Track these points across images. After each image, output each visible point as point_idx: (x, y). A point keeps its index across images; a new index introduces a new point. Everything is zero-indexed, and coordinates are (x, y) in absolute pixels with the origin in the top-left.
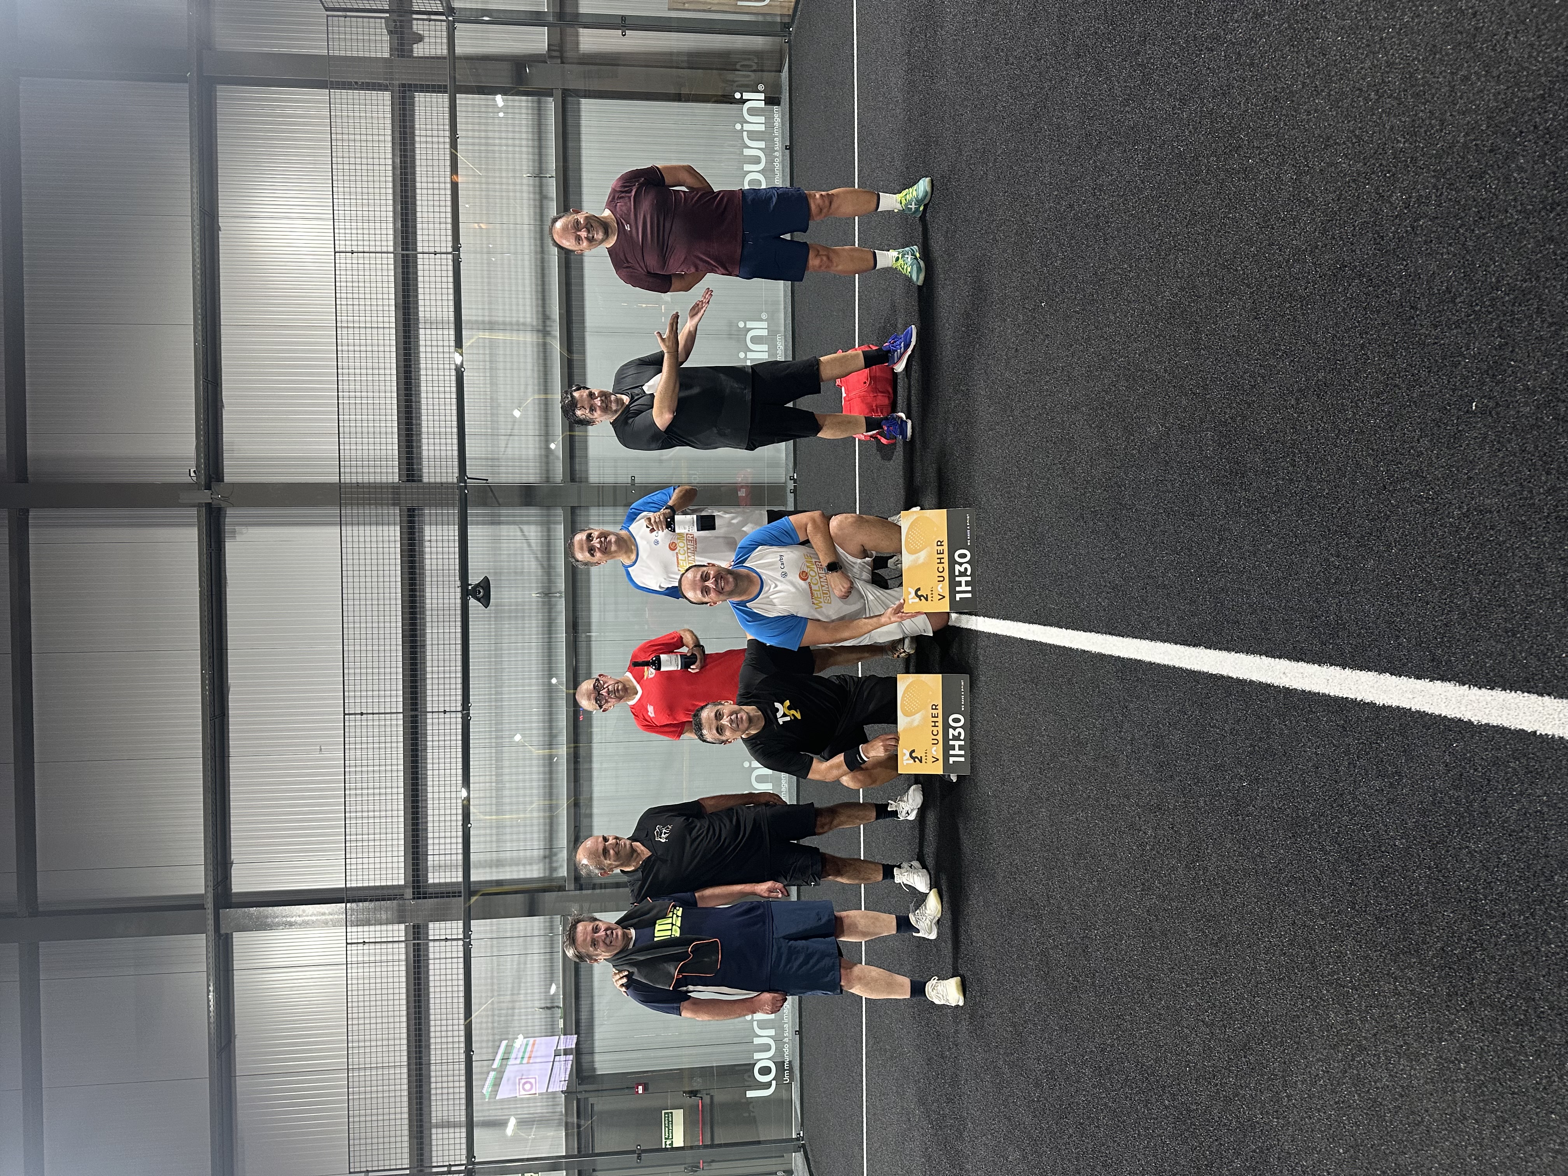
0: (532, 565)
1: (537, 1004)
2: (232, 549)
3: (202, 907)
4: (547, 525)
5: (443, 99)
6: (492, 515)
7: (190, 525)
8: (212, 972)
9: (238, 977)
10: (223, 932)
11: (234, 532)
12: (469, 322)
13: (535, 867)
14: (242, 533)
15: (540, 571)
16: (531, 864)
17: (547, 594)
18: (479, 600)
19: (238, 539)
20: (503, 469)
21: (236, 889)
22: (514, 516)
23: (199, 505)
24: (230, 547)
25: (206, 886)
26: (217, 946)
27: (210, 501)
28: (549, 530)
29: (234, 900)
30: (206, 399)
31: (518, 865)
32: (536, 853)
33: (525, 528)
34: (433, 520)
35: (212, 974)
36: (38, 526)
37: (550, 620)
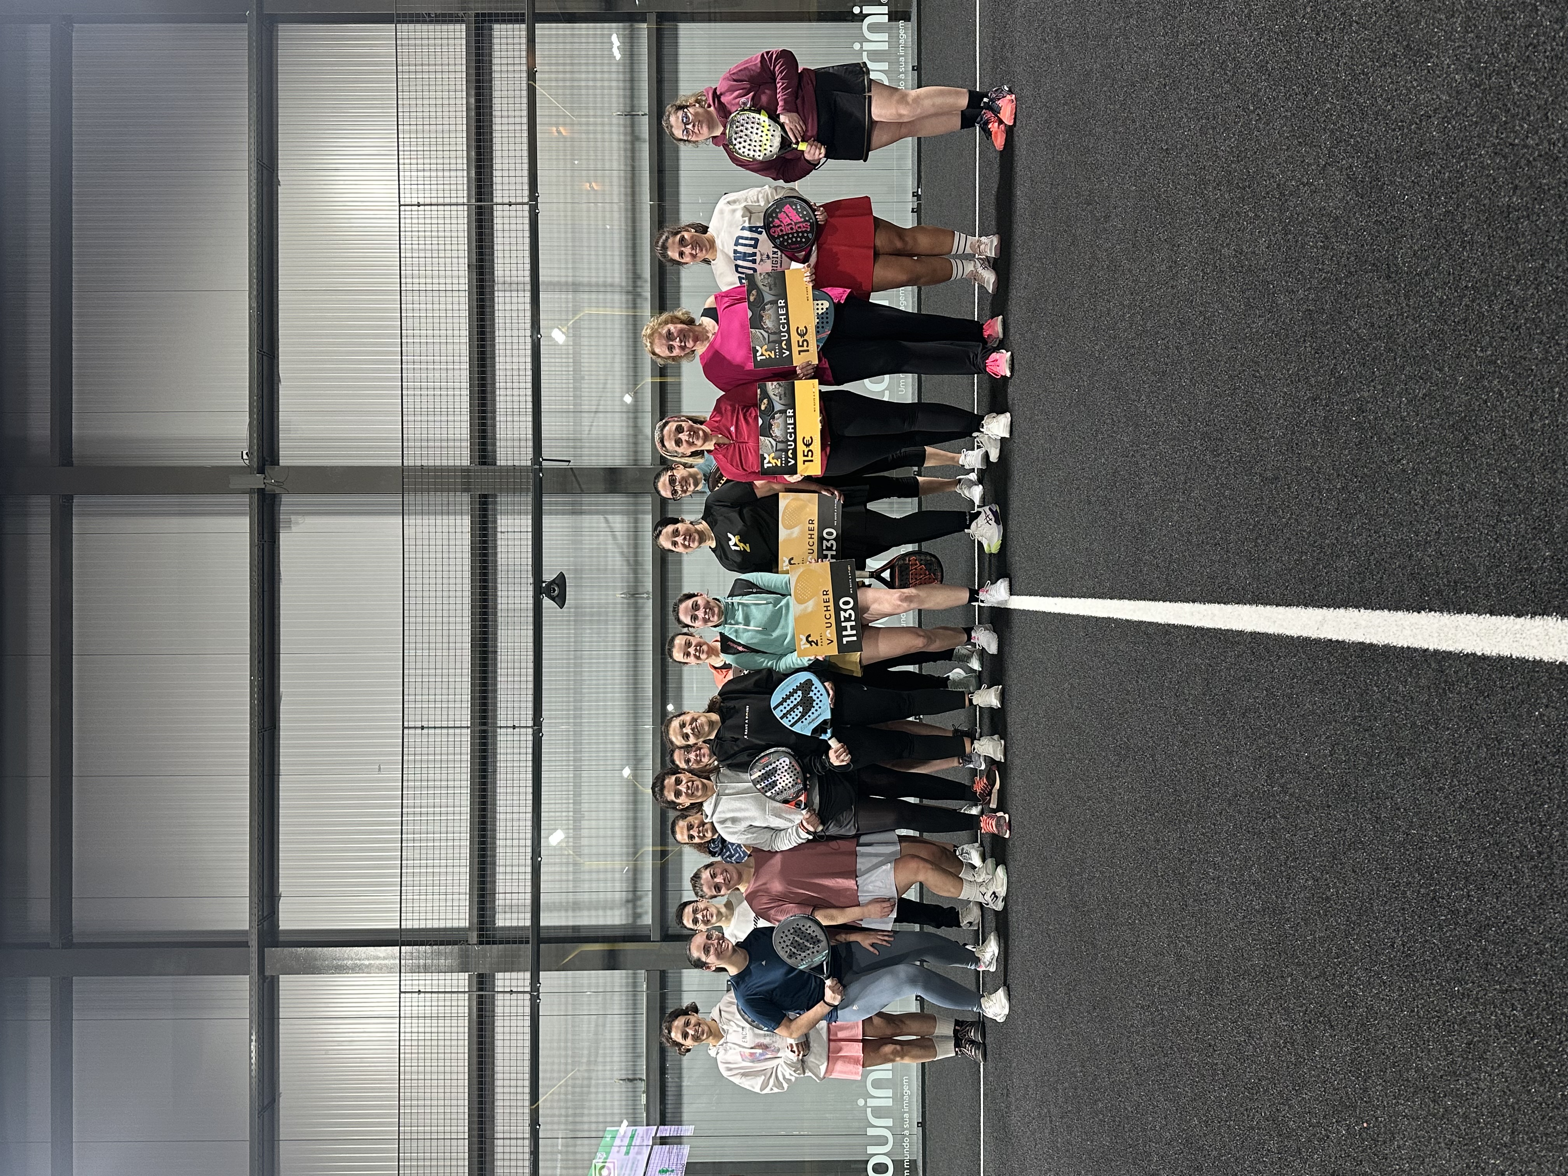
0: (617, 562)
1: (617, 1075)
2: (287, 541)
3: (246, 945)
4: (635, 515)
5: (522, 29)
6: (573, 504)
7: (242, 514)
8: (255, 1019)
9: (284, 1027)
10: (267, 974)
11: (290, 522)
12: (548, 283)
13: (617, 912)
14: (297, 523)
15: (625, 568)
16: (612, 908)
17: (634, 594)
18: (553, 599)
19: (294, 529)
20: (586, 451)
21: (283, 925)
22: (597, 504)
23: (251, 492)
24: (285, 538)
25: (251, 922)
26: (261, 989)
27: (263, 486)
28: (636, 521)
29: (281, 939)
30: (261, 373)
31: (597, 909)
32: (617, 896)
33: (610, 517)
34: (508, 507)
35: (255, 1023)
36: (81, 515)
37: (636, 625)
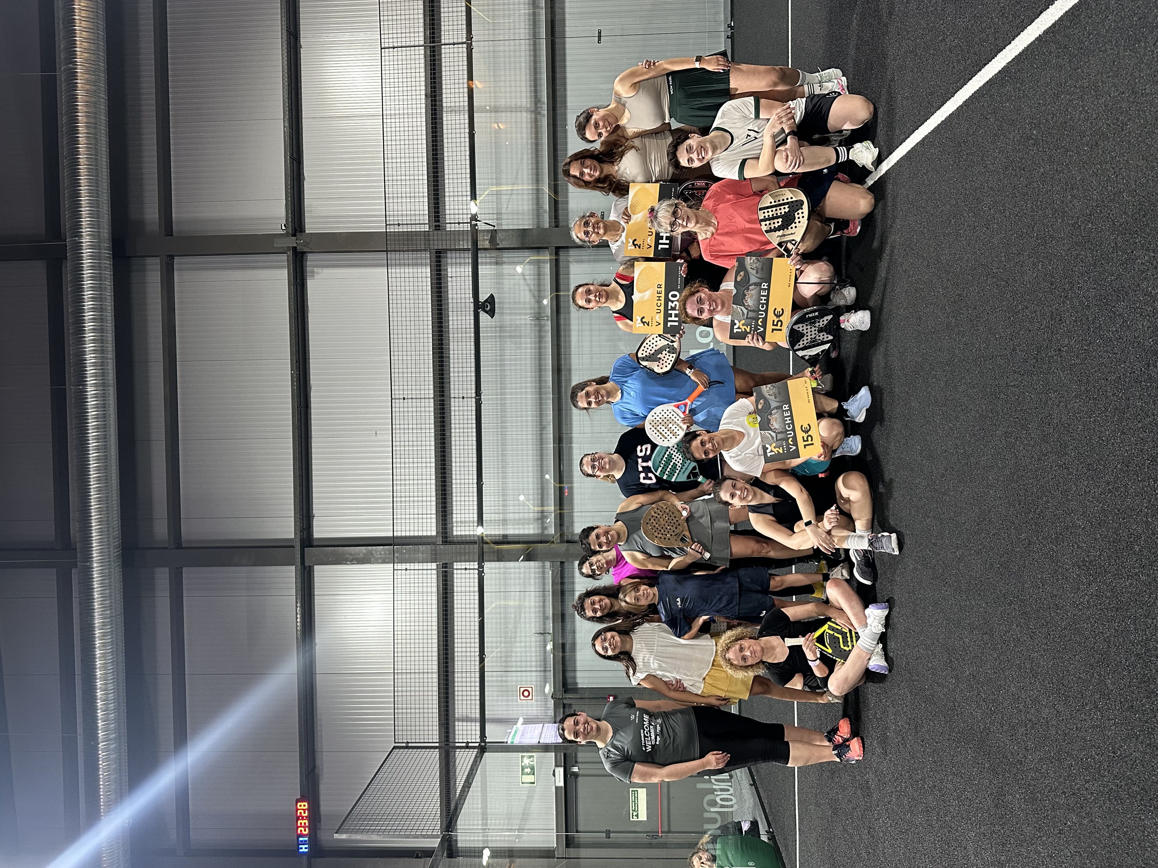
0: (526, 297)
1: (532, 630)
4: (538, 263)
6: (498, 258)
7: (282, 268)
8: (300, 593)
9: (317, 601)
10: (307, 564)
11: (313, 272)
12: (479, 107)
13: (531, 526)
14: (318, 273)
15: (533, 300)
16: (528, 523)
17: (538, 317)
18: (487, 312)
19: (316, 277)
20: (505, 220)
21: (316, 535)
23: (288, 250)
24: (310, 284)
25: (295, 534)
26: (303, 574)
27: (295, 245)
28: (539, 269)
29: (315, 543)
30: (292, 173)
31: (518, 523)
32: (531, 515)
34: (454, 261)
35: (299, 597)
36: (180, 270)
37: (540, 338)
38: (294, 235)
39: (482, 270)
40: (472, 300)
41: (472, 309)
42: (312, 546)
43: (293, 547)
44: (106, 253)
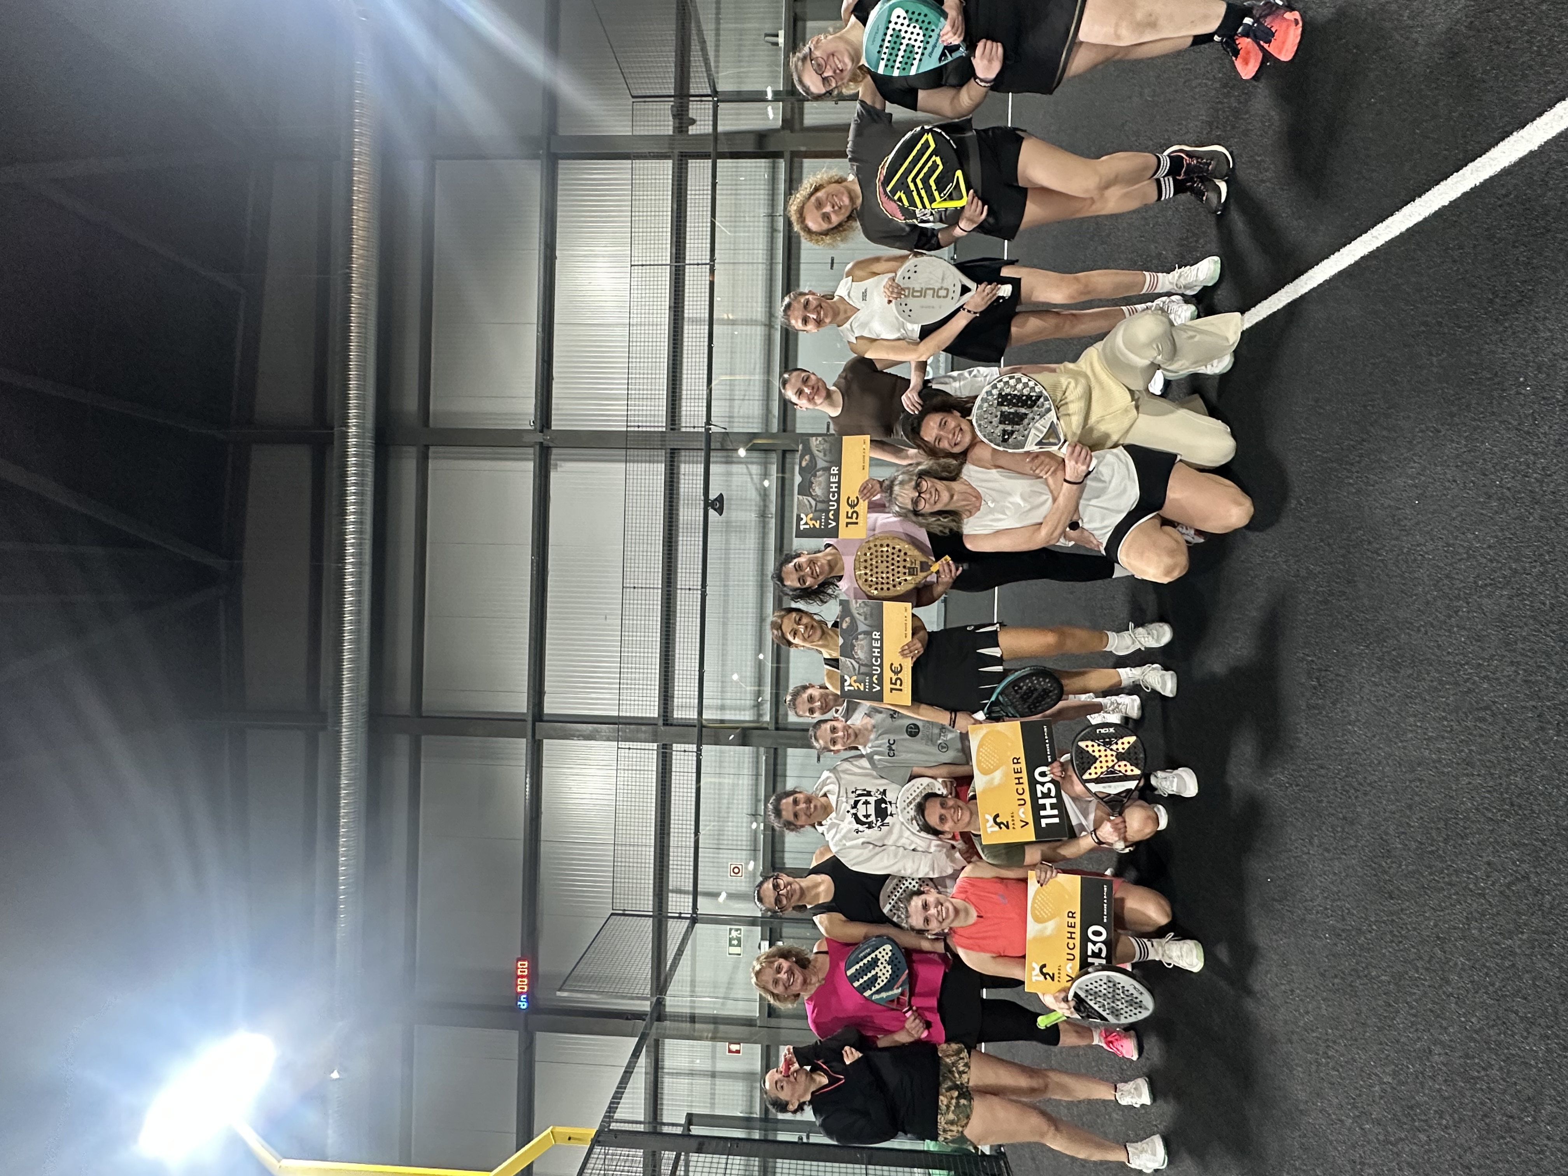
0: (753, 495)
1: (745, 811)
2: (555, 477)
4: (765, 465)
5: (708, 163)
6: (729, 457)
7: (530, 460)
8: (529, 764)
9: (545, 771)
10: (537, 738)
11: (556, 465)
12: (718, 319)
13: (747, 713)
14: (561, 466)
15: (758, 498)
16: (744, 710)
17: (763, 515)
18: (715, 510)
19: (559, 469)
21: (547, 710)
23: (535, 445)
24: (553, 475)
25: (528, 709)
26: (533, 746)
27: (542, 443)
28: (766, 468)
29: (545, 718)
30: (543, 373)
31: (735, 710)
32: (748, 702)
33: (750, 466)
34: (687, 458)
35: (529, 768)
36: (435, 458)
37: (764, 535)
38: (541, 431)
39: (713, 468)
40: (702, 498)
41: (702, 506)
42: (542, 721)
43: (524, 720)
44: (369, 442)
